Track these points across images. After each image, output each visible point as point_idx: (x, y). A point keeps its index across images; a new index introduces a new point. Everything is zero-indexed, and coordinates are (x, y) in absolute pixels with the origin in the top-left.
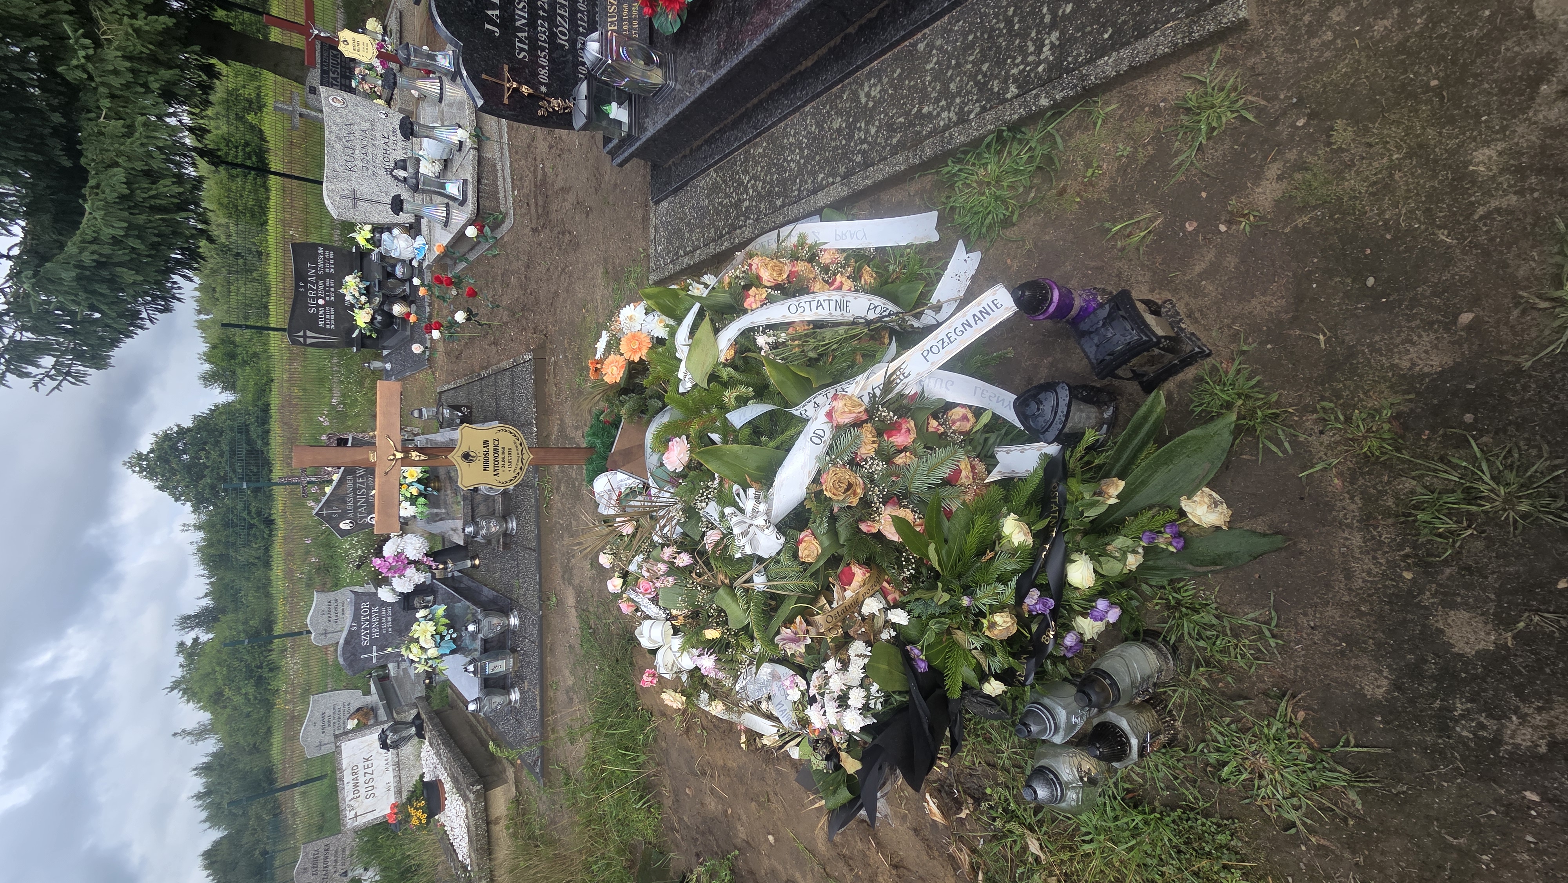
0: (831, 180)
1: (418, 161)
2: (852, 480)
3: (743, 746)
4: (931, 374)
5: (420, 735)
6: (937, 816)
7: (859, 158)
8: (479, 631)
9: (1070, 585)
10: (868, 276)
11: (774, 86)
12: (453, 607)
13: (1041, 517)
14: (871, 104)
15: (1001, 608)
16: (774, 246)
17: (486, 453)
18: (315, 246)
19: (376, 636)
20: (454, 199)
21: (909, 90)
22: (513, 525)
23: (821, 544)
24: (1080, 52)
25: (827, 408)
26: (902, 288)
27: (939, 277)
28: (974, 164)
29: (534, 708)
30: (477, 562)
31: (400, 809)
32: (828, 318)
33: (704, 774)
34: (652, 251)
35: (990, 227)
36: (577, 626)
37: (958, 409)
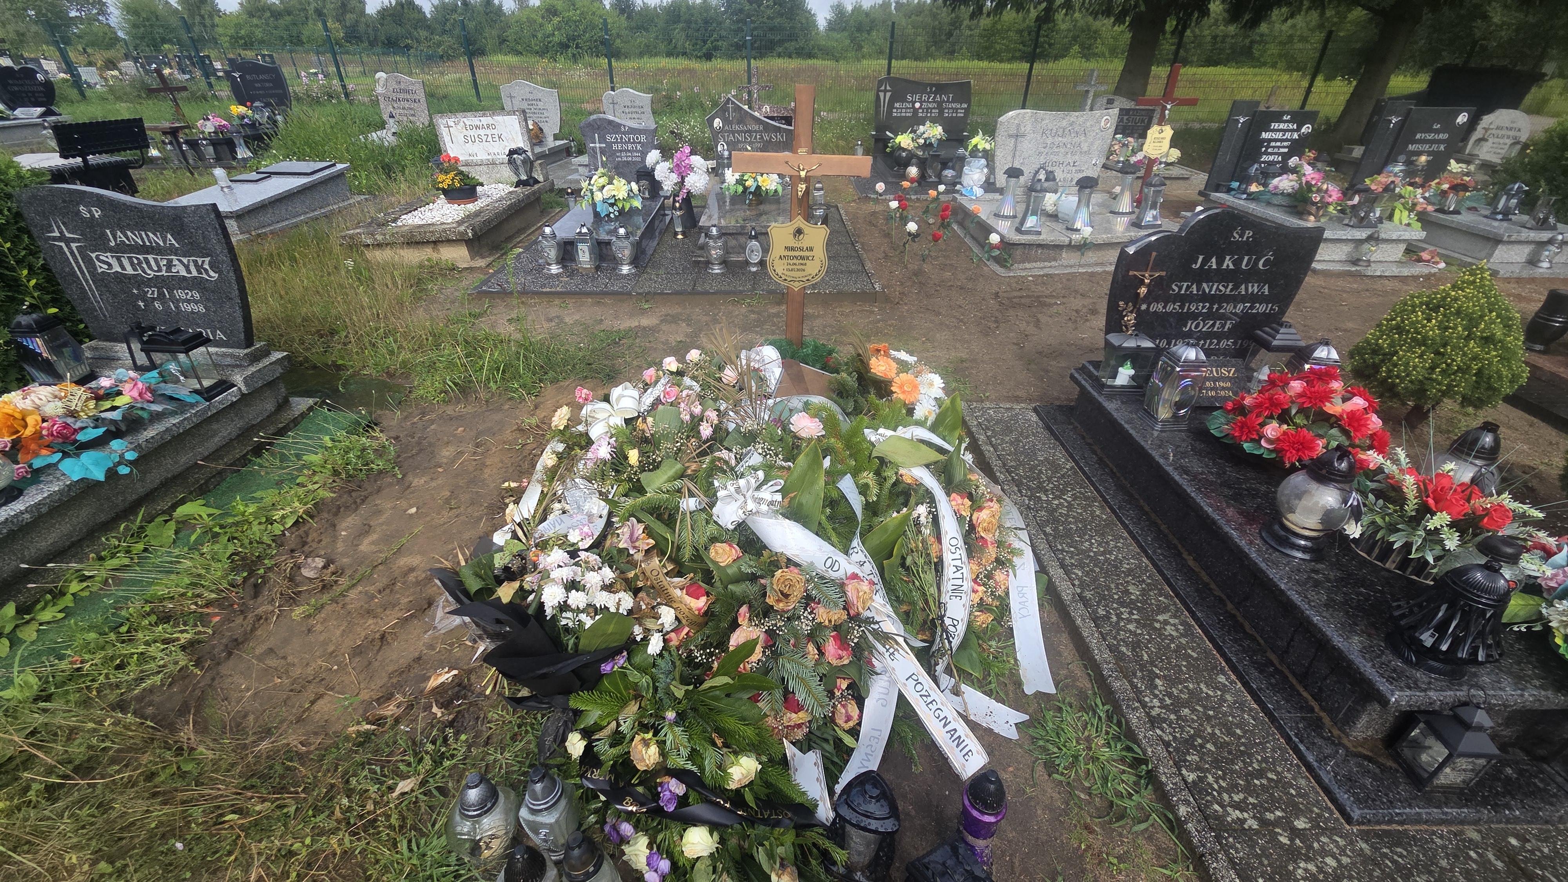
0: (1077, 582)
1: (1056, 192)
2: (792, 599)
3: (506, 484)
4: (893, 682)
5: (519, 184)
6: (433, 683)
7: (1101, 612)
8: (618, 238)
9: (685, 830)
10: (984, 619)
11: (1163, 527)
12: (639, 215)
13: (757, 798)
14: (1157, 625)
15: (663, 754)
16: (1008, 525)
17: (801, 249)
18: (968, 101)
19: (614, 147)
20: (1022, 222)
21: (1176, 665)
22: (717, 270)
23: (728, 566)
24: (1240, 852)
25: (861, 574)
26: (974, 655)
27: (989, 694)
28: (1107, 733)
29: (544, 286)
30: (680, 237)
31: (452, 166)
32: (945, 578)
33: (478, 446)
34: (987, 404)
35: (1044, 749)
36: (621, 328)
37: (857, 711)
